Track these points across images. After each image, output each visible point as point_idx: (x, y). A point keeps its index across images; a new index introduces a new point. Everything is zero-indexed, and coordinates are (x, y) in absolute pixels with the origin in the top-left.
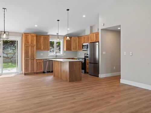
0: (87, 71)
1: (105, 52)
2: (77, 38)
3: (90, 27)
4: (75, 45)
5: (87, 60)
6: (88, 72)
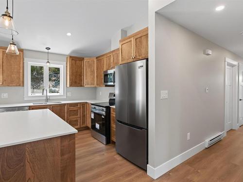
0: (114, 139)
1: (167, 91)
2: (95, 60)
3: (122, 30)
4: (91, 75)
5: (112, 110)
6: (115, 142)
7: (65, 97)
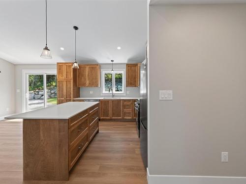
7: (125, 95)
